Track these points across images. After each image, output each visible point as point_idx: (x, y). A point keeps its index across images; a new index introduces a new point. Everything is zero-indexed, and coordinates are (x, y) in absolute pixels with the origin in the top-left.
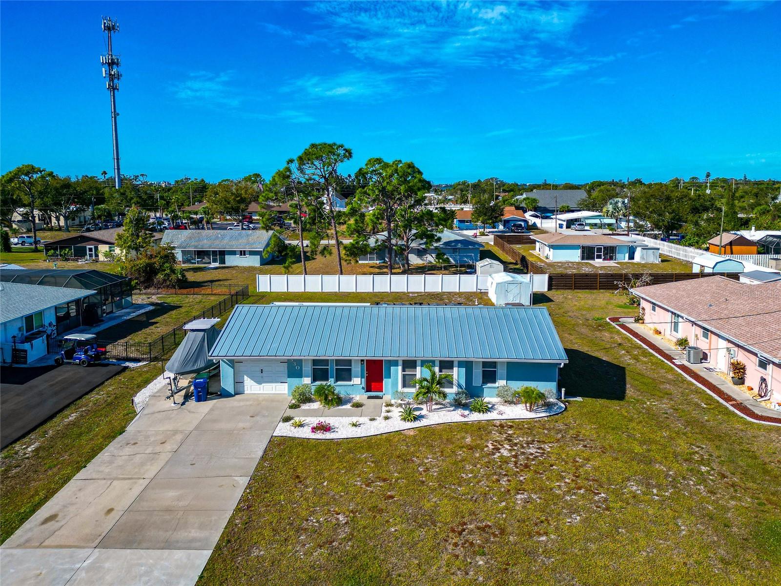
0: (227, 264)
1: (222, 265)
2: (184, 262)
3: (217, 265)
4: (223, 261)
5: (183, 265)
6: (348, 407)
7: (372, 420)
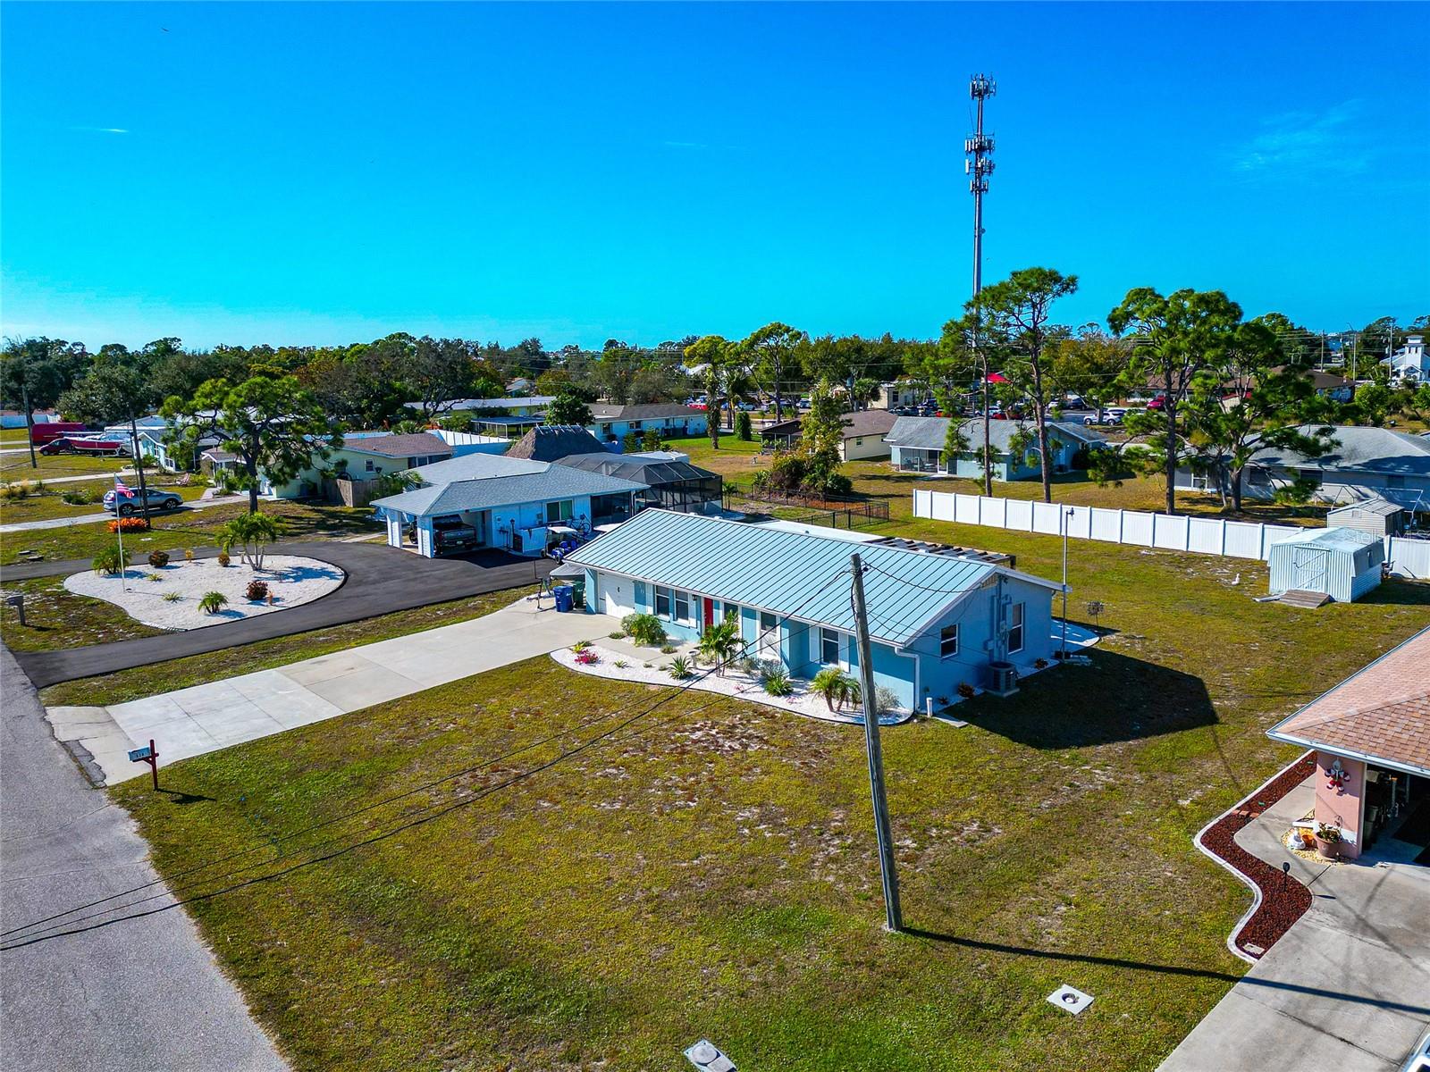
0: (959, 475)
1: (951, 475)
2: (904, 467)
3: (945, 474)
4: (953, 470)
5: (901, 471)
6: (658, 650)
7: (647, 666)
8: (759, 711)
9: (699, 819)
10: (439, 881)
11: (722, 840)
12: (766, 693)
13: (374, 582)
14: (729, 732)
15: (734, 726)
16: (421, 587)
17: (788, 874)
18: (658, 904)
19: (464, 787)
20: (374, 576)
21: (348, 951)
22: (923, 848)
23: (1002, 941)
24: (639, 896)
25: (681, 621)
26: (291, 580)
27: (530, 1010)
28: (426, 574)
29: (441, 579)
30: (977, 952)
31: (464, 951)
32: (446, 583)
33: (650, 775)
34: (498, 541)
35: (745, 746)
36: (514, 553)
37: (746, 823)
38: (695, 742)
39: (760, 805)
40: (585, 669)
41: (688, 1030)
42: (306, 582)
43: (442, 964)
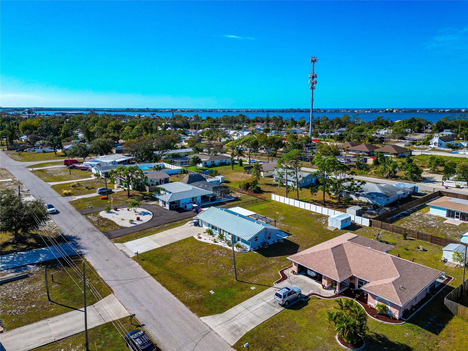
6: (212, 236)
7: (210, 240)
8: (226, 249)
9: (215, 266)
10: (180, 273)
11: (217, 269)
12: (228, 246)
13: (159, 216)
14: (221, 253)
15: (222, 252)
16: (168, 218)
17: (225, 274)
18: (208, 277)
19: (182, 260)
20: (158, 215)
21: (171, 280)
22: (243, 271)
23: (249, 282)
24: (206, 275)
25: (216, 231)
26: (143, 215)
27: (193, 287)
28: (168, 214)
29: (172, 216)
30: (245, 283)
31: (184, 281)
32: (173, 217)
33: (208, 259)
34: (182, 206)
35: (223, 255)
36: (185, 209)
37: (221, 267)
38: (215, 254)
39: (223, 264)
40: (199, 240)
41: (210, 290)
42: (146, 216)
43: (182, 282)
